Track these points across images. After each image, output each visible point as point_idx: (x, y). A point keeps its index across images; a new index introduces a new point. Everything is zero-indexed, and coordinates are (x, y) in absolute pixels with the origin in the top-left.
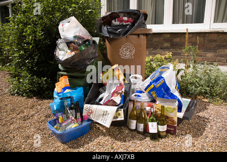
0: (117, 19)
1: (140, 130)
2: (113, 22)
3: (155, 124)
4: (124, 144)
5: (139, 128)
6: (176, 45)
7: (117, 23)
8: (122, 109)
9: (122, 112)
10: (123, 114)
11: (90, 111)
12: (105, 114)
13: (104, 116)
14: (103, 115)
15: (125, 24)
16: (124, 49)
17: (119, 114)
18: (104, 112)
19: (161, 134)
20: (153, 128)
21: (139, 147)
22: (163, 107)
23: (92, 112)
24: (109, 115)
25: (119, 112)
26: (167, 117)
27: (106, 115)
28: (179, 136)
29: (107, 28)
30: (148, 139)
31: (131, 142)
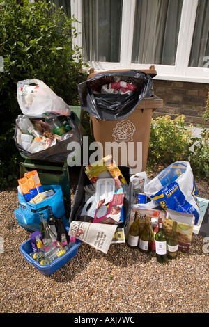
0: (110, 85)
1: (144, 249)
2: (104, 88)
3: (164, 243)
4: (125, 271)
5: (142, 245)
6: (191, 100)
7: (111, 91)
8: (123, 229)
9: (122, 233)
10: (124, 235)
11: (80, 232)
12: (100, 235)
13: (99, 239)
14: (98, 236)
15: (122, 93)
16: (120, 128)
17: (119, 236)
18: (99, 233)
19: (171, 255)
20: (161, 248)
21: (143, 273)
22: (175, 224)
23: (82, 233)
24: (106, 238)
25: (119, 233)
26: (179, 234)
27: (101, 237)
28: (192, 254)
29: (96, 101)
30: (154, 260)
31: (133, 266)
